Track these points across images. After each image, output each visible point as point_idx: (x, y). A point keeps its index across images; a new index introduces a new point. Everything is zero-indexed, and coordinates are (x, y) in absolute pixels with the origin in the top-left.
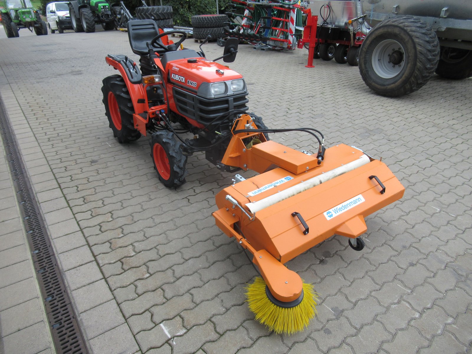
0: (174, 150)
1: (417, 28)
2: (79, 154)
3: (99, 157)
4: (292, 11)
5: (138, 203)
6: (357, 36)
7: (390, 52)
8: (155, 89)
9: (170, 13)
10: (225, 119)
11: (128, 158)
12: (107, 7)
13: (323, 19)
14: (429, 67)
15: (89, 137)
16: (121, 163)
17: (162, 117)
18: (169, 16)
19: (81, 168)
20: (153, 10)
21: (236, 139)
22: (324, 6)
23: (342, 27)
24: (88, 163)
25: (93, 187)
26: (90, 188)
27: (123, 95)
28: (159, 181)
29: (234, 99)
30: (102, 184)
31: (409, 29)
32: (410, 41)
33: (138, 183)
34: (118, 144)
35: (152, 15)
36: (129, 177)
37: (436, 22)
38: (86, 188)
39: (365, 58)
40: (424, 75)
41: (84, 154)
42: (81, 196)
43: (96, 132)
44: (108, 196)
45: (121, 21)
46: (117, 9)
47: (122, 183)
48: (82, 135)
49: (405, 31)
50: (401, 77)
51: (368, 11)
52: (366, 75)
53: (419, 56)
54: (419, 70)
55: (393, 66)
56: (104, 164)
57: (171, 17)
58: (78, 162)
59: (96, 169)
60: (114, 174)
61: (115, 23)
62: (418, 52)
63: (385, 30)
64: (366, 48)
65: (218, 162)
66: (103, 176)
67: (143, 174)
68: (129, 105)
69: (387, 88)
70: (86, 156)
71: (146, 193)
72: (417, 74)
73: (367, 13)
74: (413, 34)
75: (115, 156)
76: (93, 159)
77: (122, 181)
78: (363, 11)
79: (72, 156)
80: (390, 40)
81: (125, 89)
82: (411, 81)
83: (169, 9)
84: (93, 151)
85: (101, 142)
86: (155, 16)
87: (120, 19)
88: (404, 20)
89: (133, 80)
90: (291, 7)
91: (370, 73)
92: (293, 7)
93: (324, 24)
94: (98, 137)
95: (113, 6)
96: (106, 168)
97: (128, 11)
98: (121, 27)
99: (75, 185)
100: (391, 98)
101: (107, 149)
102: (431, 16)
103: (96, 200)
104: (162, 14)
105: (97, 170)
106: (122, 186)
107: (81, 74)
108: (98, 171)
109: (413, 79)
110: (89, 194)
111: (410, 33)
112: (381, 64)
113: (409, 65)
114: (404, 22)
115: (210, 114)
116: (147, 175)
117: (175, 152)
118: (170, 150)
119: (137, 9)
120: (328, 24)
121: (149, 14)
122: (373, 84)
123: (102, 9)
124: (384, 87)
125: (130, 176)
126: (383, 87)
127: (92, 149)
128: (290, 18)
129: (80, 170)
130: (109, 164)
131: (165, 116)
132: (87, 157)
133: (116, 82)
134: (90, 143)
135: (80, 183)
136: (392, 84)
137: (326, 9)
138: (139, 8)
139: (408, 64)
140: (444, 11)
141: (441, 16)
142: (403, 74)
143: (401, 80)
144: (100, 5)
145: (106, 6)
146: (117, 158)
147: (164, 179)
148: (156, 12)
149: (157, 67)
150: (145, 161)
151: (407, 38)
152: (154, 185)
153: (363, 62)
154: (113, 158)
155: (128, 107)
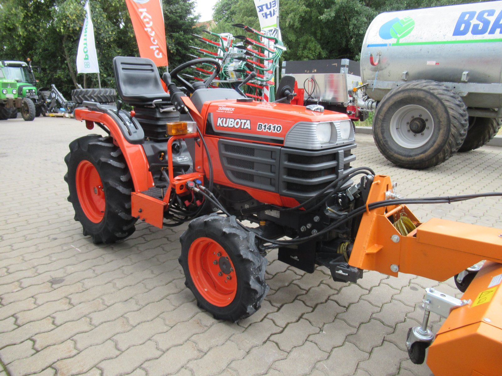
0: (248, 248)
1: (444, 91)
2: (24, 268)
3: (65, 272)
4: (265, 88)
5: (179, 366)
6: (348, 110)
7: (409, 120)
8: (163, 154)
9: (114, 96)
10: (328, 187)
11: (119, 268)
12: (34, 91)
13: (308, 94)
14: (463, 133)
15: (37, 238)
16: (110, 279)
17: (201, 192)
18: (112, 99)
19: (32, 297)
20: (94, 92)
21: (374, 219)
22: (308, 80)
23: (329, 101)
24: (45, 284)
25: (68, 337)
26: (62, 339)
27: (112, 162)
28: (197, 309)
29: (345, 151)
30: (86, 328)
31: (436, 92)
32: (440, 105)
33: (158, 316)
34: (93, 246)
35: (92, 98)
36: (136, 307)
37: (454, 87)
38: (53, 342)
39: (382, 126)
40: (458, 142)
41: (34, 267)
42: (47, 364)
43: (48, 230)
44: (109, 356)
45: (51, 106)
46: (47, 93)
47: (128, 322)
48: (24, 236)
49: (432, 94)
50: (432, 146)
51: (369, 79)
52: (385, 145)
53: (453, 120)
54: (453, 136)
55: (414, 135)
56: (79, 284)
57: (115, 101)
58: (24, 285)
59: (64, 295)
60: (103, 303)
61: (43, 109)
62: (451, 117)
63: (406, 94)
64: (382, 116)
65: (339, 265)
66: (84, 309)
67: (160, 298)
68: (123, 178)
69: (414, 158)
70: (38, 271)
71: (186, 338)
72: (452, 141)
73: (368, 82)
74: (442, 97)
75: (93, 268)
76: (54, 277)
77: (125, 315)
78: (364, 79)
79: (10, 273)
80: (411, 106)
81: (115, 153)
82: (446, 150)
83: (113, 91)
84: (50, 262)
85: (60, 245)
86: (96, 98)
87: (50, 103)
88: (426, 83)
89: (131, 138)
90: (264, 83)
91: (389, 143)
92: (266, 83)
93: (309, 98)
94: (52, 237)
95: (41, 90)
96: (84, 291)
97: (61, 95)
98: (50, 112)
99: (28, 337)
100: (419, 171)
101: (74, 256)
102: (448, 81)
103: (85, 370)
104: (104, 96)
105: (66, 297)
106: (129, 328)
107: (6, 156)
108: (70, 299)
109: (447, 147)
110: (64, 356)
111: (438, 96)
112: (400, 133)
113: (441, 131)
114: (428, 86)
115: (311, 178)
116: (168, 297)
117: (251, 251)
118: (240, 248)
119: (74, 91)
120: (313, 98)
121: (88, 97)
122: (396, 155)
123: (27, 92)
124: (410, 158)
125: (137, 304)
126: (408, 159)
127: (48, 258)
128: (263, 95)
129: (33, 300)
130: (88, 283)
131: (205, 190)
132: (40, 274)
133: (99, 143)
134: (40, 248)
135: (37, 331)
136: (421, 153)
137: (310, 83)
138: (77, 91)
139: (439, 130)
140: (466, 75)
141: (462, 80)
142: (434, 142)
143: (432, 149)
144: (24, 88)
145: (32, 90)
146: (99, 270)
147: (213, 305)
148: (97, 94)
149: (187, 110)
150: (152, 272)
151: (435, 102)
152: (192, 318)
153: (380, 132)
154: (91, 271)
155: (121, 181)
